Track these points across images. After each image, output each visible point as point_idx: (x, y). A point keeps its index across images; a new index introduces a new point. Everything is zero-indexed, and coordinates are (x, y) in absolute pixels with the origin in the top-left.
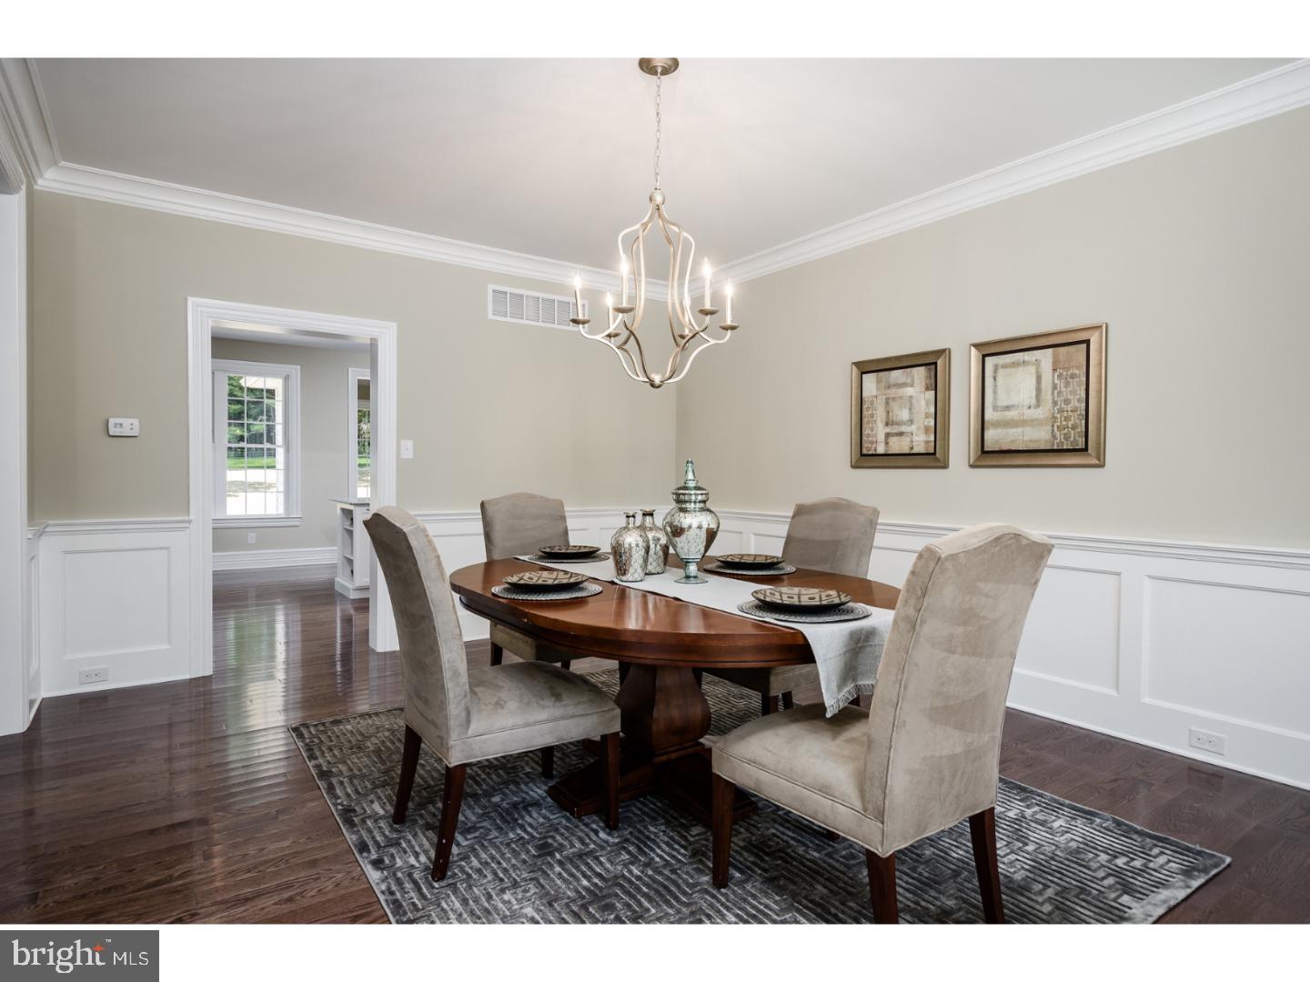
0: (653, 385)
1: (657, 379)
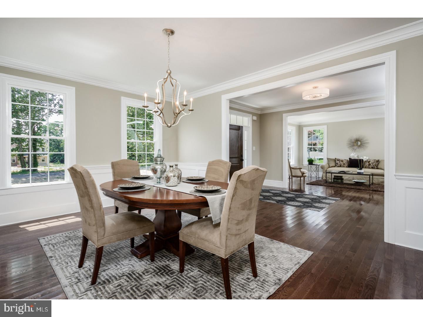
0: (168, 127)
1: (169, 125)
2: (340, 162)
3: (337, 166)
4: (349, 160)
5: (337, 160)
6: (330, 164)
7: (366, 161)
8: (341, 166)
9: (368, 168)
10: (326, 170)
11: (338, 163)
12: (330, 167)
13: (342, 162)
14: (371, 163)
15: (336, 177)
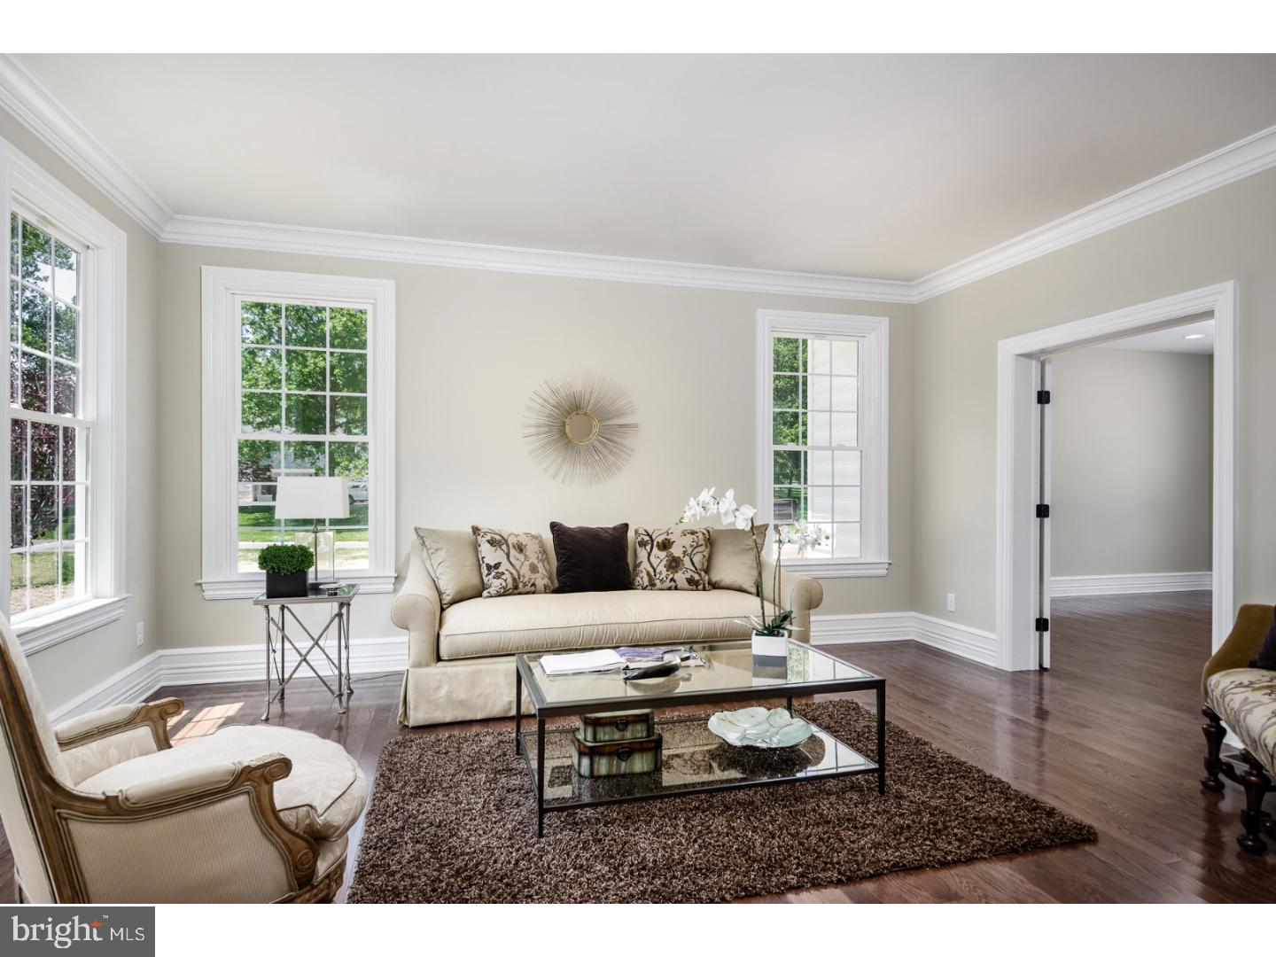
2: (508, 556)
3: (496, 584)
4: (548, 536)
5: (488, 541)
6: (438, 572)
7: (643, 544)
8: (521, 585)
9: (668, 584)
10: (438, 635)
11: (497, 566)
12: (453, 602)
13: (521, 557)
14: (676, 551)
15: (608, 729)
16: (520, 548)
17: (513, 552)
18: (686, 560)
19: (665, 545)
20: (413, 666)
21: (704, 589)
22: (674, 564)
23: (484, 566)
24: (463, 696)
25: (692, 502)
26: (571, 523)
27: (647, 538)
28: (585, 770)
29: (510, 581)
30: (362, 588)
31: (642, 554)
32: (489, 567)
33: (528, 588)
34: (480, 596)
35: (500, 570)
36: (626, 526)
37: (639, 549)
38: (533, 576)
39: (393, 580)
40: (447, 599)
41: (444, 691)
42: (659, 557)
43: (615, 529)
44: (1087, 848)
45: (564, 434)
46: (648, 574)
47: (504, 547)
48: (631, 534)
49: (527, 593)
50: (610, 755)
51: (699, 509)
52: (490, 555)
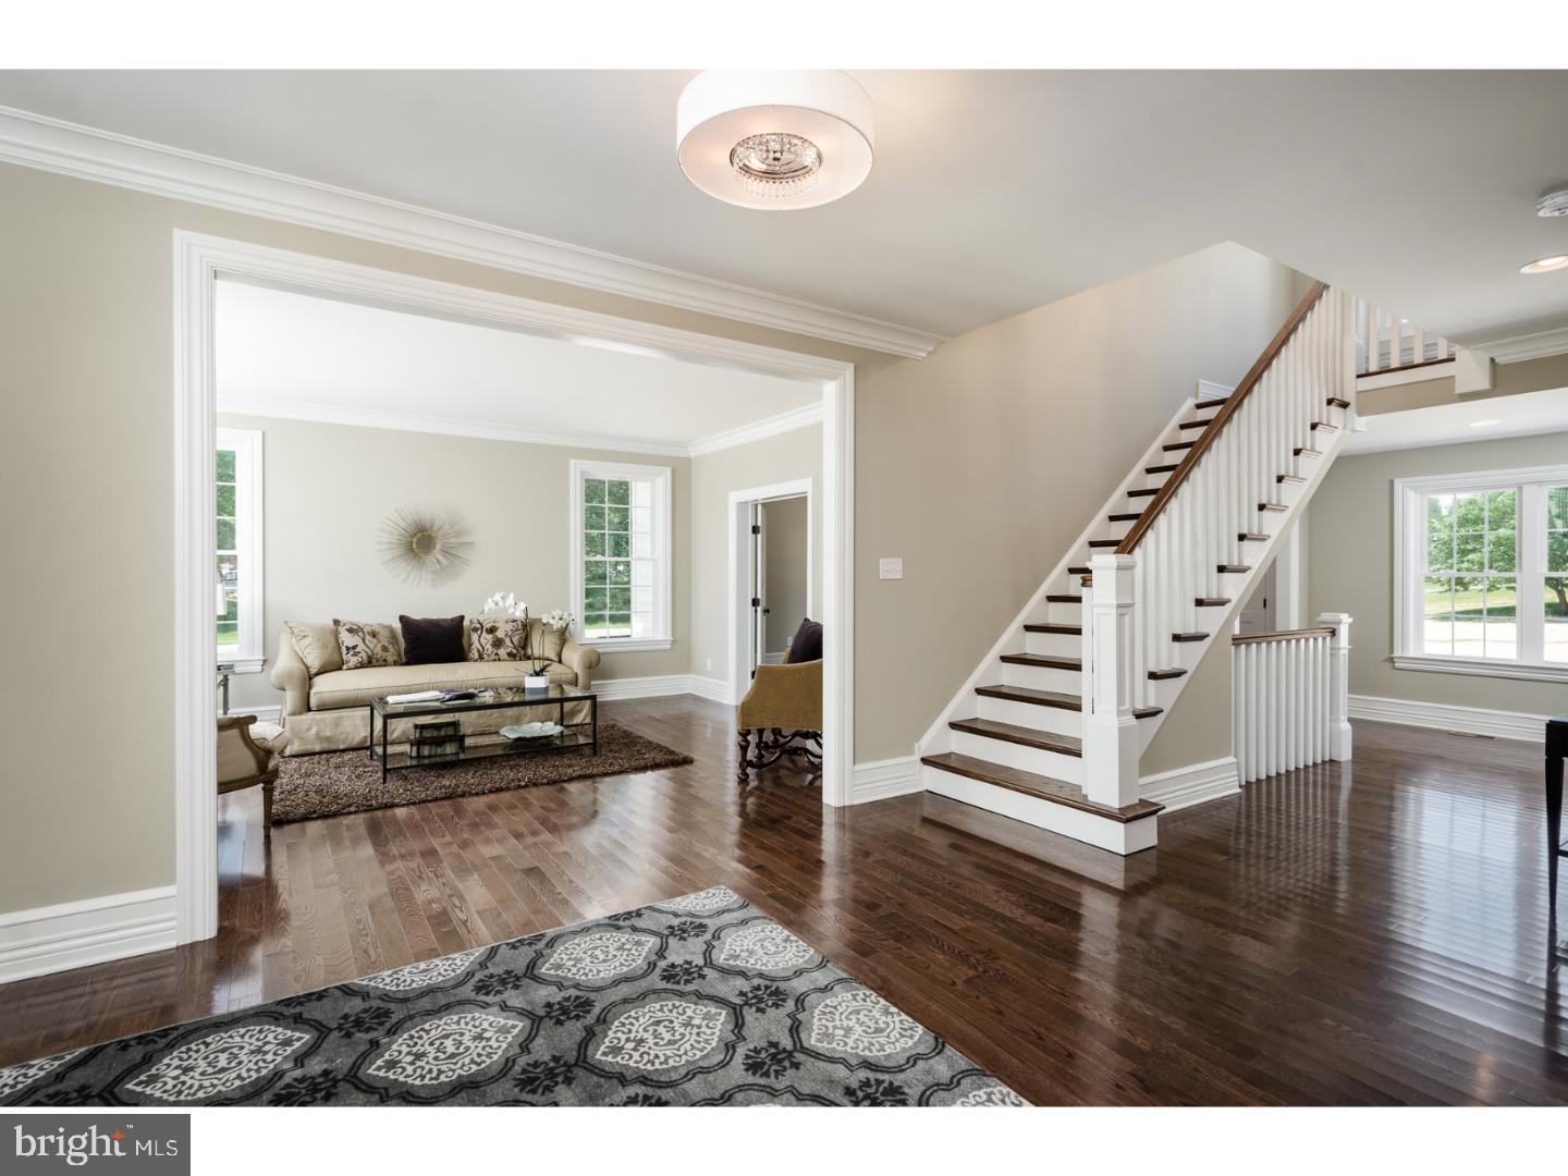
2: (364, 640)
3: (354, 661)
4: (397, 626)
5: (347, 630)
6: (306, 652)
7: (475, 630)
8: (374, 661)
9: (493, 657)
10: (309, 694)
11: (354, 647)
12: (318, 674)
13: (375, 641)
14: (501, 634)
15: (429, 731)
16: (374, 635)
17: (368, 637)
18: (508, 641)
19: (492, 630)
20: (290, 715)
21: (521, 660)
22: (498, 643)
23: (344, 649)
24: (329, 734)
25: (490, 601)
26: (417, 615)
27: (478, 626)
28: (414, 754)
29: (365, 657)
30: (237, 669)
31: (475, 637)
32: (348, 648)
33: (380, 663)
34: (341, 669)
35: (357, 650)
36: (462, 618)
37: (472, 633)
38: (385, 654)
39: (261, 663)
40: (313, 671)
41: (314, 731)
42: (487, 639)
43: (452, 620)
44: (687, 767)
45: (411, 549)
46: (478, 651)
47: (360, 634)
48: (466, 623)
49: (380, 666)
50: (430, 744)
51: (493, 605)
52: (347, 639)
